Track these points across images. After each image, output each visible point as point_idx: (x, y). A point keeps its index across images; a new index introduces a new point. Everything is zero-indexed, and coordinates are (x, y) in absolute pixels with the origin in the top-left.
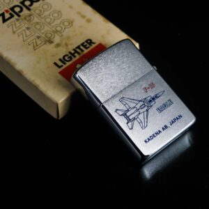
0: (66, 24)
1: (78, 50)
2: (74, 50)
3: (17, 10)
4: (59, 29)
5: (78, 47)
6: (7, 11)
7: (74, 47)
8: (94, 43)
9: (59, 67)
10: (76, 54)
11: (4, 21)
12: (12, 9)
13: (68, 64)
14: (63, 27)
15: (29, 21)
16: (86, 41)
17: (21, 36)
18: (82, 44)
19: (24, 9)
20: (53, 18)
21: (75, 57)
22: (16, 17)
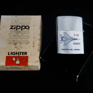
0: (26, 42)
2: (19, 52)
3: (18, 27)
4: (22, 42)
6: (15, 26)
8: (26, 55)
11: (11, 28)
12: (17, 26)
15: (18, 33)
16: (25, 52)
17: (10, 37)
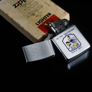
0: (40, 7)
1: (45, 18)
2: (43, 18)
4: (37, 9)
5: (45, 16)
6: (16, 3)
7: (43, 17)
8: (51, 14)
9: (38, 25)
10: (44, 19)
12: (19, 2)
13: (41, 23)
14: (39, 8)
15: (25, 7)
16: (48, 14)
17: (22, 13)
18: (47, 15)
19: (23, 2)
20: (34, 5)
21: (44, 20)
22: (20, 5)
